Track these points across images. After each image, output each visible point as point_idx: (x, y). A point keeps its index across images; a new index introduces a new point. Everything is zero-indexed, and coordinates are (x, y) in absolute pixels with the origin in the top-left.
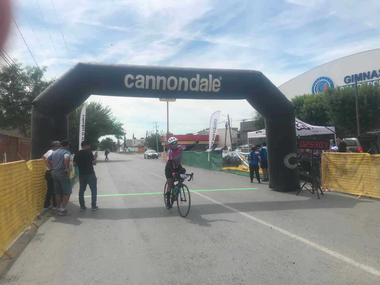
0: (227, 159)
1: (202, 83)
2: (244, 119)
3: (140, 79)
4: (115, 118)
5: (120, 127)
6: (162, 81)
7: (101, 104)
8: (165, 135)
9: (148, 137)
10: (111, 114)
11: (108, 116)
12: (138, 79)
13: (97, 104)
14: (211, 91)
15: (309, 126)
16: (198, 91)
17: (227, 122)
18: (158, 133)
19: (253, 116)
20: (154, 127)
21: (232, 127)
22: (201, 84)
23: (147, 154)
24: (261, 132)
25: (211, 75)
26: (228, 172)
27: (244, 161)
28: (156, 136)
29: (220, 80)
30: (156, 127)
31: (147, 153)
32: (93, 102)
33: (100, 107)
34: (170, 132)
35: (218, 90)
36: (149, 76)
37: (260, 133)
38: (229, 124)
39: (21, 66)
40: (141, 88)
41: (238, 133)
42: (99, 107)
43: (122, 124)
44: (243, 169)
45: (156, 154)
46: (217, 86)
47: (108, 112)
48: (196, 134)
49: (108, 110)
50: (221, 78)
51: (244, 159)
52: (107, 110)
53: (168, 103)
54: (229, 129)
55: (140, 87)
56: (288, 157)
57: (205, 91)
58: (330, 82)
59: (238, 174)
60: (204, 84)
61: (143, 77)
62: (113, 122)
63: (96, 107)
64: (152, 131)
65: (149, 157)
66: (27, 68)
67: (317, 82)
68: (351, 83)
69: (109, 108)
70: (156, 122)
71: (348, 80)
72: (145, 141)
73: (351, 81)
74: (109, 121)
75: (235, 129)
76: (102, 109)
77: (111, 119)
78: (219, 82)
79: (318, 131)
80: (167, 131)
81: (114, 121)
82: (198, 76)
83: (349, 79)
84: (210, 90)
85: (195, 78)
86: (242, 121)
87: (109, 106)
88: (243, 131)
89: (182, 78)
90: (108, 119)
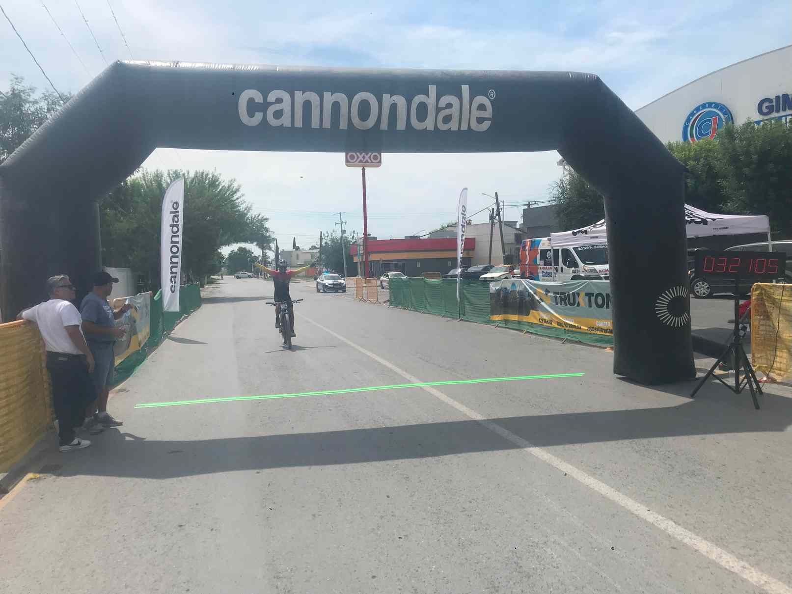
0: (501, 296)
1: (444, 108)
2: (529, 202)
3: (279, 101)
4: (249, 206)
5: (262, 225)
6: (336, 106)
7: (219, 175)
8: (360, 241)
9: (324, 245)
10: (240, 197)
11: (235, 200)
12: (274, 101)
13: (210, 176)
14: (466, 128)
15: (703, 214)
16: (433, 129)
17: (493, 209)
18: (344, 235)
19: (552, 196)
20: (336, 224)
21: (505, 220)
22: (439, 112)
23: (321, 282)
24: (586, 232)
25: (468, 86)
26: (504, 325)
27: (542, 301)
28: (341, 243)
29: (490, 100)
30: (342, 225)
31: (323, 280)
32: (201, 171)
33: (217, 183)
34: (370, 235)
35: (486, 125)
36: (303, 94)
37: (584, 235)
38: (498, 214)
39: (31, 94)
40: (283, 124)
41: (517, 232)
42: (214, 182)
43: (267, 219)
44: (541, 320)
45: (341, 281)
46: (483, 114)
47: (235, 192)
48: (426, 237)
49: (234, 189)
50: (492, 94)
51: (544, 298)
52: (231, 187)
53: (364, 170)
54: (497, 226)
55: (281, 124)
56: (666, 297)
57: (450, 128)
58: (724, 114)
59: (528, 332)
60: (447, 112)
61: (286, 97)
62: (247, 214)
63: (207, 181)
64: (332, 231)
65: (326, 289)
66: (45, 98)
67: (694, 114)
68: (775, 115)
69: (235, 185)
70: (340, 213)
71: (767, 107)
72: (319, 255)
73: (775, 110)
74: (237, 213)
75: (511, 224)
76: (223, 187)
77: (241, 208)
78: (488, 104)
79: (727, 228)
80: (364, 232)
81: (248, 212)
82: (433, 89)
83: (771, 104)
84: (464, 127)
85: (425, 96)
86: (526, 207)
87: (234, 180)
88: (528, 228)
89: (389, 95)
90: (236, 209)
